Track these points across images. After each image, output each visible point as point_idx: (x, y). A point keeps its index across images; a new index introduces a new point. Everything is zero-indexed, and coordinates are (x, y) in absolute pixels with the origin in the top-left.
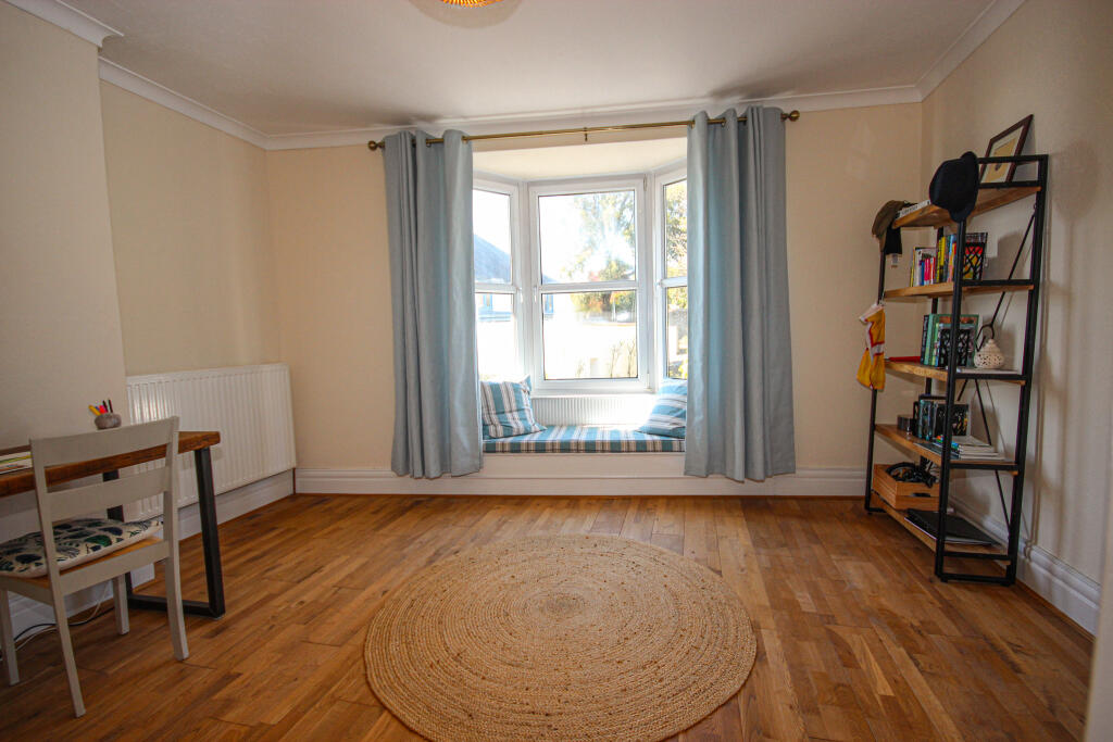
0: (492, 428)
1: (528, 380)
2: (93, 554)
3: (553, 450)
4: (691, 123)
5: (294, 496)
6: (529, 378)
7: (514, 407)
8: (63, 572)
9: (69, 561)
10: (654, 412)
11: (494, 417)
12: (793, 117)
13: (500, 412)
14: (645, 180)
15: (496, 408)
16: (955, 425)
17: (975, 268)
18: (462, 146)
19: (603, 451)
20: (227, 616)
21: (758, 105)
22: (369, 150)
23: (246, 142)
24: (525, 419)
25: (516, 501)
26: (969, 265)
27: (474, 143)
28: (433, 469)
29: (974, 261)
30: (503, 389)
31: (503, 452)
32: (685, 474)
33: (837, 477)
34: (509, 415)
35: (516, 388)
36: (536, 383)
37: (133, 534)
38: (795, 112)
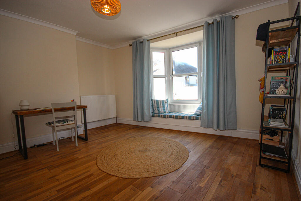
0: (155, 111)
1: (167, 100)
2: (63, 124)
3: (167, 117)
4: (203, 26)
5: (116, 123)
6: (168, 99)
7: (162, 106)
8: (57, 126)
9: (58, 125)
10: (198, 109)
11: (156, 108)
12: (237, 17)
13: (158, 107)
14: (200, 43)
15: (157, 106)
16: (280, 115)
17: (283, 60)
18: (147, 43)
19: (180, 118)
20: (88, 141)
21: (223, 16)
22: (129, 46)
23: (108, 48)
24: (165, 109)
25: (158, 129)
26: (280, 59)
27: (150, 41)
28: (140, 120)
29: (282, 57)
30: (159, 101)
31: (156, 117)
32: (201, 127)
33: (252, 133)
34: (160, 108)
35: (163, 101)
36: (170, 100)
37: (70, 122)
38: (237, 15)
